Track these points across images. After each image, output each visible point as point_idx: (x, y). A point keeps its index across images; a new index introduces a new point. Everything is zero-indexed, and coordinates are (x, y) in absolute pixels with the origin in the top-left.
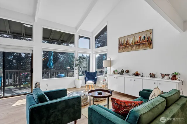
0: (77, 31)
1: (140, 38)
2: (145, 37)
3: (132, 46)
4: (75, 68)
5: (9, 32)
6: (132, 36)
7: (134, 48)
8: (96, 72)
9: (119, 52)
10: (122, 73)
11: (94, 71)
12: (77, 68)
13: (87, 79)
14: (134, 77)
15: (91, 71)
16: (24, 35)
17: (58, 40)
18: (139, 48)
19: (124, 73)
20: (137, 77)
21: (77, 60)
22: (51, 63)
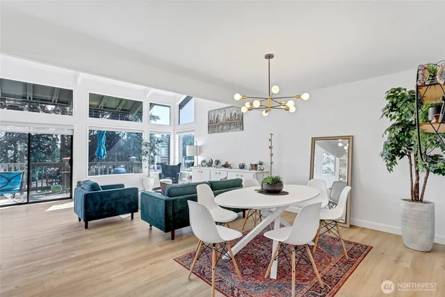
0: (147, 96)
1: (231, 114)
2: (235, 114)
3: (223, 124)
4: (143, 157)
5: (30, 98)
6: (223, 110)
7: (225, 128)
8: (180, 164)
9: (209, 133)
10: (210, 164)
11: (177, 164)
12: (147, 158)
13: (162, 175)
14: (224, 169)
15: (171, 164)
16: (56, 103)
17: (116, 109)
18: (230, 129)
19: (214, 164)
20: (227, 169)
21: (146, 145)
22: (102, 151)
